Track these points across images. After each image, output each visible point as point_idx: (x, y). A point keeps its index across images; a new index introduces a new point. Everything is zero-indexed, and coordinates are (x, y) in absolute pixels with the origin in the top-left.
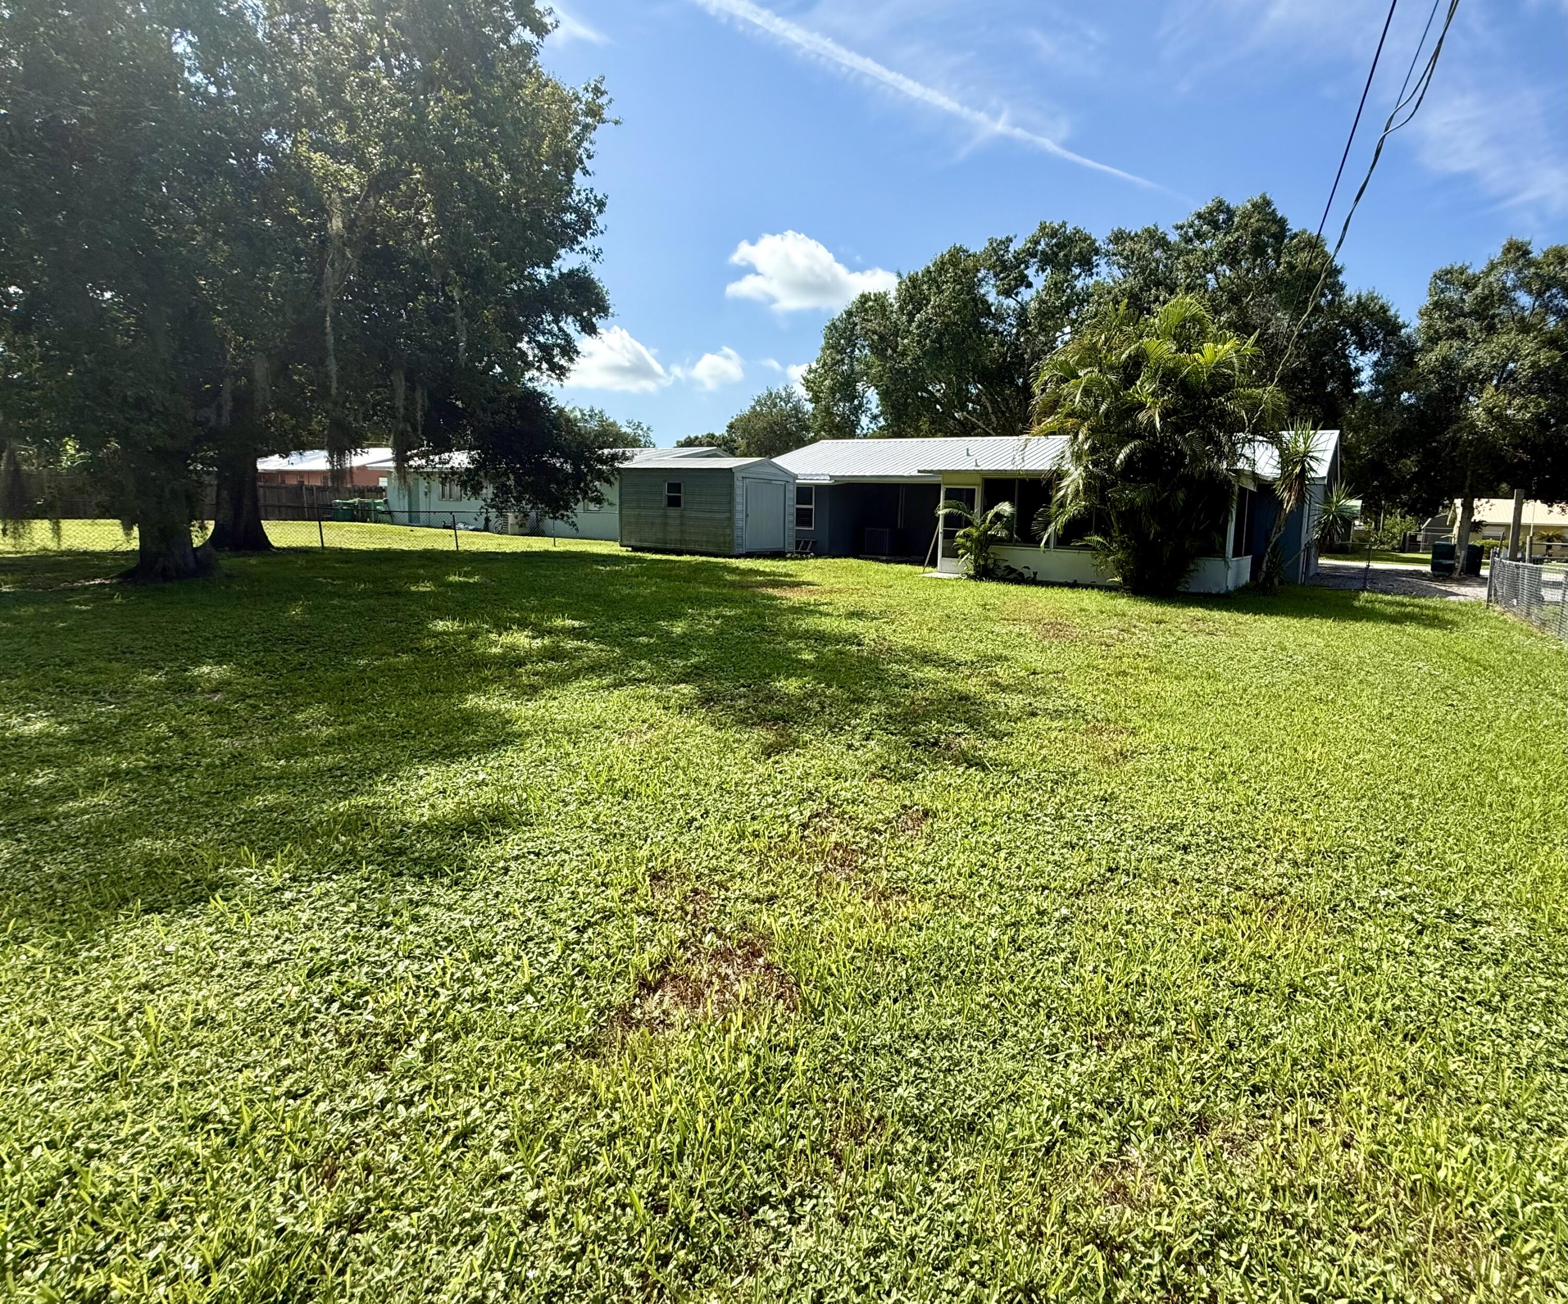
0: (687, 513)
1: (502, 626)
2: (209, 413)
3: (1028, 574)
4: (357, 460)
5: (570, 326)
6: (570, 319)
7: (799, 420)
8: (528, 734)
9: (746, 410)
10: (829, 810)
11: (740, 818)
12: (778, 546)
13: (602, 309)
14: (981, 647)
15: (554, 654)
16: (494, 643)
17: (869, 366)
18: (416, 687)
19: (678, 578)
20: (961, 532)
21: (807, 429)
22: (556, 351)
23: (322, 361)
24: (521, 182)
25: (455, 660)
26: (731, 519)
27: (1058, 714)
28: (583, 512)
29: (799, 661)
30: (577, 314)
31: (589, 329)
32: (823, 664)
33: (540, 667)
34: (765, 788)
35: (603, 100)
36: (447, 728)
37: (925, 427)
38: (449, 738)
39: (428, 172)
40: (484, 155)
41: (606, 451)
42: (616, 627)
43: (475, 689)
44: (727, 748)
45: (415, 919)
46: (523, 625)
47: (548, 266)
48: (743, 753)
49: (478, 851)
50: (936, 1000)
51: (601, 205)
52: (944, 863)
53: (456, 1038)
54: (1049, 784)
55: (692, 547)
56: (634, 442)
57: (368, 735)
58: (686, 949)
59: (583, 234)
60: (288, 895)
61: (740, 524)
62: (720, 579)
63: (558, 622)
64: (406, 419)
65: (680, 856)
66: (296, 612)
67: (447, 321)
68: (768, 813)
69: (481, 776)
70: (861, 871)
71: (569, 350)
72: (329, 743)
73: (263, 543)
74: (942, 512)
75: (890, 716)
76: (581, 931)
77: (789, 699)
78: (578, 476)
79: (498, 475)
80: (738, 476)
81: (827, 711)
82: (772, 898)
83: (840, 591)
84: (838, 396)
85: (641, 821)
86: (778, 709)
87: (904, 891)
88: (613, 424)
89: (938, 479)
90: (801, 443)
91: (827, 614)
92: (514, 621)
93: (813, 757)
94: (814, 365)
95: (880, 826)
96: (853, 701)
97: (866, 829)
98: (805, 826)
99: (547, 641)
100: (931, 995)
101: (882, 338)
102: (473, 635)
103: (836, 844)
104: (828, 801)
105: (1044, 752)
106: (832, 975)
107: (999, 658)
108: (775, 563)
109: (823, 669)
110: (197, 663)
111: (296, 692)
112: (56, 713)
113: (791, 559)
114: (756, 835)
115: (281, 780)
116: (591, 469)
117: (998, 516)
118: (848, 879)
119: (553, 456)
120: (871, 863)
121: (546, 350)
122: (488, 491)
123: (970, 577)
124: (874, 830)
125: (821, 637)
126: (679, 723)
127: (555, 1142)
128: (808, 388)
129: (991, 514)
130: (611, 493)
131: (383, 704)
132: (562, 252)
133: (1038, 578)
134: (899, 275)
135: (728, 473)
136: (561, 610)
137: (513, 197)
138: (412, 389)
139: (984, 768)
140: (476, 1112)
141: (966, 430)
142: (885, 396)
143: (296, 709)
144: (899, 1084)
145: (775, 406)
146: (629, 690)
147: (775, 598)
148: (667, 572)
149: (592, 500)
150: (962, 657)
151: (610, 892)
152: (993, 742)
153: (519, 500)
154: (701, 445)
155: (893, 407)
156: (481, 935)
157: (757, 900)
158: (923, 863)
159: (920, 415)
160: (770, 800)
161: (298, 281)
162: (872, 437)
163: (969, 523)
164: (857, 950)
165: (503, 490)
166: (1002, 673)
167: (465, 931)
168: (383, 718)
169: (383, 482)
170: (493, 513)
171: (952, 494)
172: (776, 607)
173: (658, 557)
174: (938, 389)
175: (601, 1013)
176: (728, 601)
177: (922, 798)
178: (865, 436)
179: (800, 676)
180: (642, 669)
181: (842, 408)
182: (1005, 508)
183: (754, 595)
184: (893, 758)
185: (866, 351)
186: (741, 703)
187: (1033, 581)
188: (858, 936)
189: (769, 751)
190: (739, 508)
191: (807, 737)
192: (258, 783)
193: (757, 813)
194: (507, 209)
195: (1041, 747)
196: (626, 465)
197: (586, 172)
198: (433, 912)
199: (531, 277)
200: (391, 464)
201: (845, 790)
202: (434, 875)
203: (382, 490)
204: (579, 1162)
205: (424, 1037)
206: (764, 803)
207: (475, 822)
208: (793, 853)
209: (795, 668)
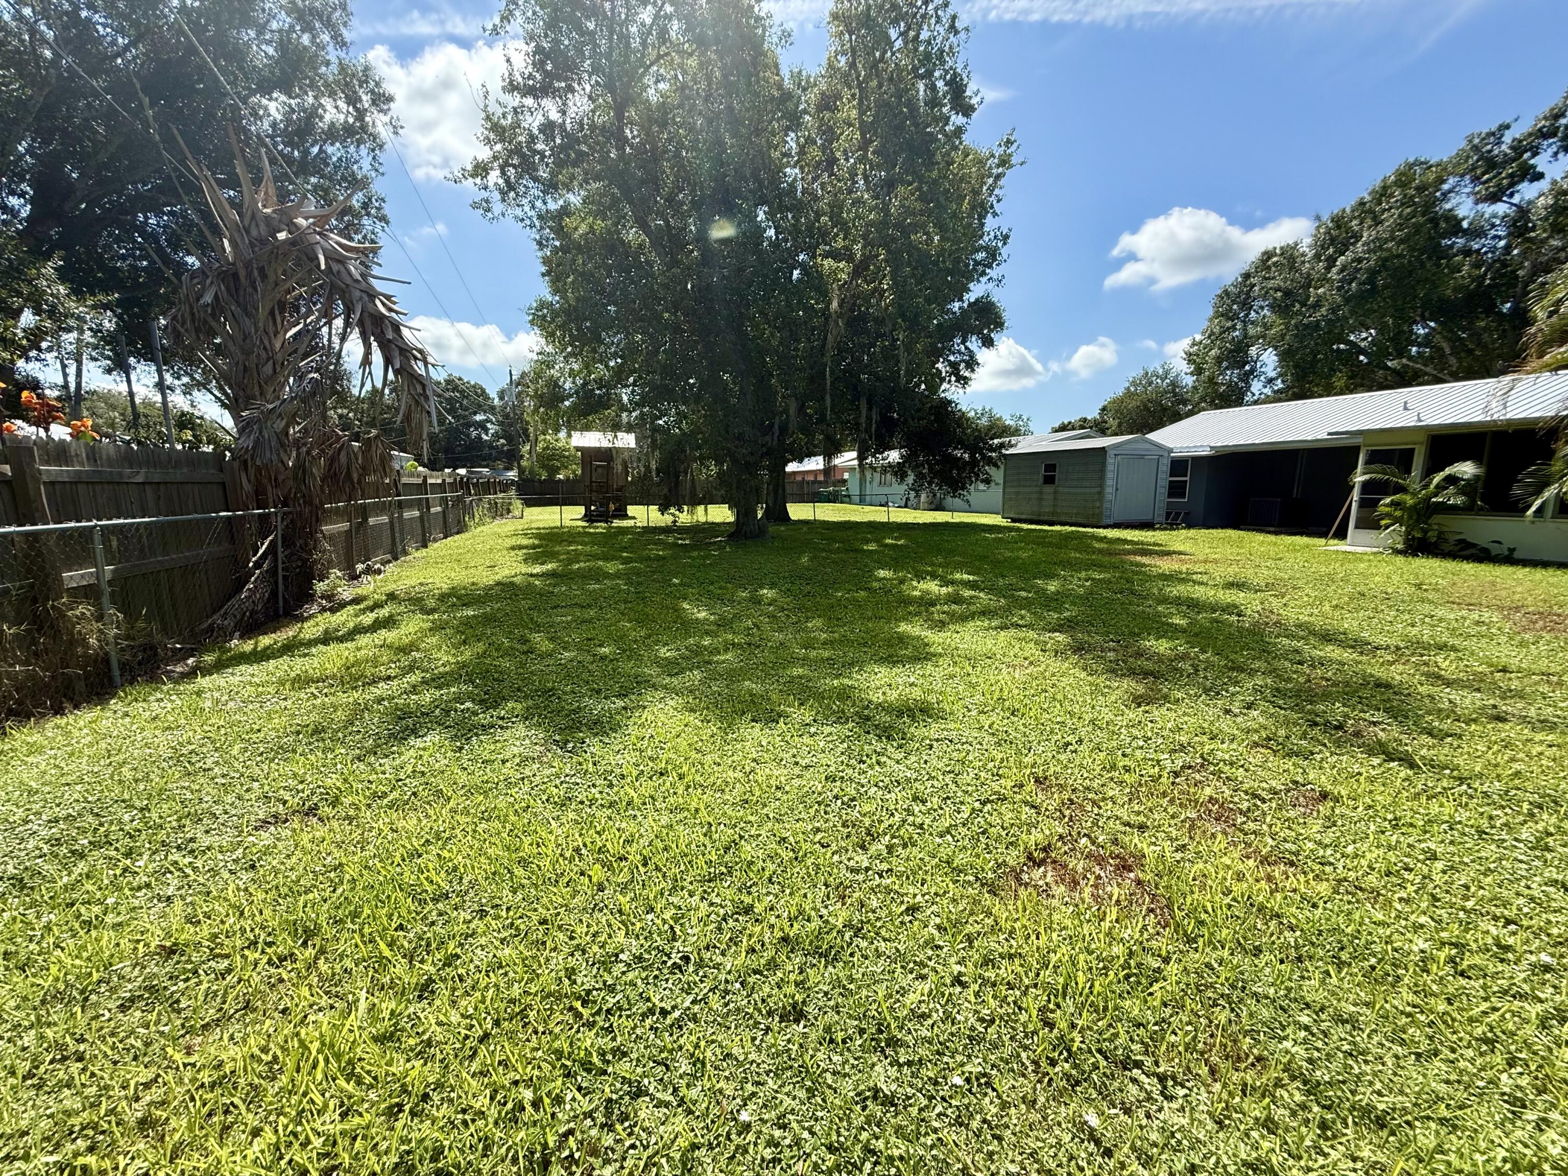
0: (1061, 490)
1: (920, 577)
2: (768, 438)
3: (1495, 550)
4: (838, 461)
5: (974, 344)
6: (974, 338)
7: (1175, 395)
8: (941, 655)
9: (1120, 392)
10: (1202, 766)
11: (1111, 752)
12: (1147, 517)
13: (999, 324)
14: (1414, 631)
15: (956, 599)
16: (915, 588)
17: (1267, 327)
18: (870, 614)
19: (1050, 544)
20: (1388, 500)
21: (1185, 402)
22: (963, 365)
23: (823, 398)
24: (948, 239)
25: (891, 598)
26: (1101, 493)
27: (1546, 725)
28: (977, 492)
29: (1171, 625)
30: (979, 333)
31: (988, 343)
32: (1196, 630)
33: (946, 608)
34: (1135, 732)
35: (1013, 148)
36: (889, 643)
37: (1340, 384)
38: (891, 650)
39: (889, 252)
40: (923, 226)
41: (996, 441)
42: (1001, 582)
43: (904, 619)
44: (1096, 691)
45: (878, 763)
46: (934, 576)
47: (961, 299)
48: (1113, 698)
49: (912, 729)
50: (1334, 980)
51: (1006, 238)
52: (1350, 849)
53: (905, 846)
54: (1526, 806)
55: (1063, 518)
56: (1016, 432)
57: (844, 641)
58: (1065, 844)
59: (990, 267)
60: (813, 730)
61: (1109, 497)
62: (1089, 546)
63: (958, 576)
64: (867, 431)
65: (1058, 769)
66: (805, 560)
67: (893, 356)
68: (1139, 754)
69: (912, 680)
70: (1241, 831)
71: (972, 364)
72: (824, 643)
73: (785, 517)
74: (1359, 478)
75: (1278, 690)
76: (984, 803)
77: (1160, 659)
78: (974, 463)
79: (917, 466)
80: (1111, 453)
81: (1202, 674)
82: (1142, 827)
83: (1216, 561)
84: (1225, 364)
85: (1025, 735)
86: (1149, 665)
87: (1292, 864)
88: (1000, 419)
89: (1358, 440)
90: (1176, 417)
91: (1202, 583)
92: (928, 573)
93: (1185, 714)
94: (1198, 337)
95: (1264, 794)
96: (1232, 669)
97: (1246, 793)
98: (1176, 774)
99: (950, 589)
100: (1327, 973)
101: (1287, 293)
102: (902, 582)
103: (1211, 798)
104: (1202, 756)
105: (1517, 766)
106: (1206, 912)
107: (1442, 647)
108: (1143, 533)
109: (1196, 635)
110: (762, 588)
111: (808, 610)
112: (709, 608)
113: (1161, 529)
114: (1127, 770)
115: (804, 661)
116: (984, 456)
117: (1452, 480)
118: (1225, 833)
119: (956, 448)
120: (1251, 826)
121: (954, 366)
122: (911, 479)
123: (1397, 552)
124: (1255, 796)
125: (1193, 605)
126: (1056, 665)
127: (970, 939)
128: (1190, 362)
129: (1438, 478)
130: (997, 475)
131: (851, 623)
132: (971, 286)
133: (1516, 555)
134: (1318, 218)
135: (1102, 452)
136: (960, 567)
137: (941, 252)
138: (870, 409)
139: (1412, 765)
140: (919, 898)
141: (1404, 379)
142: (1285, 357)
143: (807, 619)
144: (1286, 1038)
145: (1150, 384)
146: (1012, 632)
147: (1144, 565)
148: (1040, 540)
149: (983, 481)
150: (1381, 640)
151: (1002, 781)
152: (1426, 740)
153: (930, 483)
154: (1074, 429)
155: (1295, 367)
156: (917, 785)
157: (1128, 824)
158: (1319, 843)
159: (1333, 371)
160: (1141, 743)
161: (812, 348)
162: (1264, 402)
163: (1402, 489)
164: (1234, 899)
165: (920, 477)
166: (1446, 664)
167: (908, 780)
168: (852, 632)
169: (846, 476)
170: (913, 494)
171: (1375, 457)
172: (1145, 573)
173: (1033, 527)
174: (1364, 337)
175: (999, 866)
176: (1100, 567)
177: (1320, 778)
178: (1256, 403)
179: (1171, 639)
180: (1022, 618)
181: (1231, 375)
182: (1466, 469)
183: (1122, 561)
184: (1282, 732)
185: (1266, 311)
186: (1111, 655)
187: (1509, 559)
188: (1238, 888)
189: (1138, 701)
190: (1109, 482)
191: (1180, 695)
192: (794, 660)
193: (1128, 751)
194: (936, 263)
195: (1513, 760)
196: (1011, 451)
197: (995, 214)
198: (889, 762)
199: (950, 311)
200: (856, 462)
201: (1223, 751)
202: (888, 738)
203: (845, 481)
204: (987, 962)
205: (888, 838)
206: (1134, 744)
207: (910, 710)
208: (1164, 794)
209: (1165, 631)
